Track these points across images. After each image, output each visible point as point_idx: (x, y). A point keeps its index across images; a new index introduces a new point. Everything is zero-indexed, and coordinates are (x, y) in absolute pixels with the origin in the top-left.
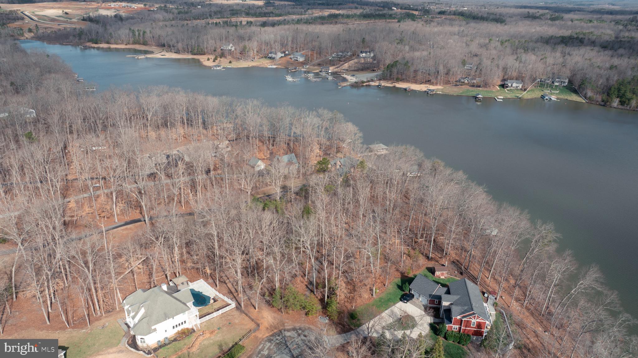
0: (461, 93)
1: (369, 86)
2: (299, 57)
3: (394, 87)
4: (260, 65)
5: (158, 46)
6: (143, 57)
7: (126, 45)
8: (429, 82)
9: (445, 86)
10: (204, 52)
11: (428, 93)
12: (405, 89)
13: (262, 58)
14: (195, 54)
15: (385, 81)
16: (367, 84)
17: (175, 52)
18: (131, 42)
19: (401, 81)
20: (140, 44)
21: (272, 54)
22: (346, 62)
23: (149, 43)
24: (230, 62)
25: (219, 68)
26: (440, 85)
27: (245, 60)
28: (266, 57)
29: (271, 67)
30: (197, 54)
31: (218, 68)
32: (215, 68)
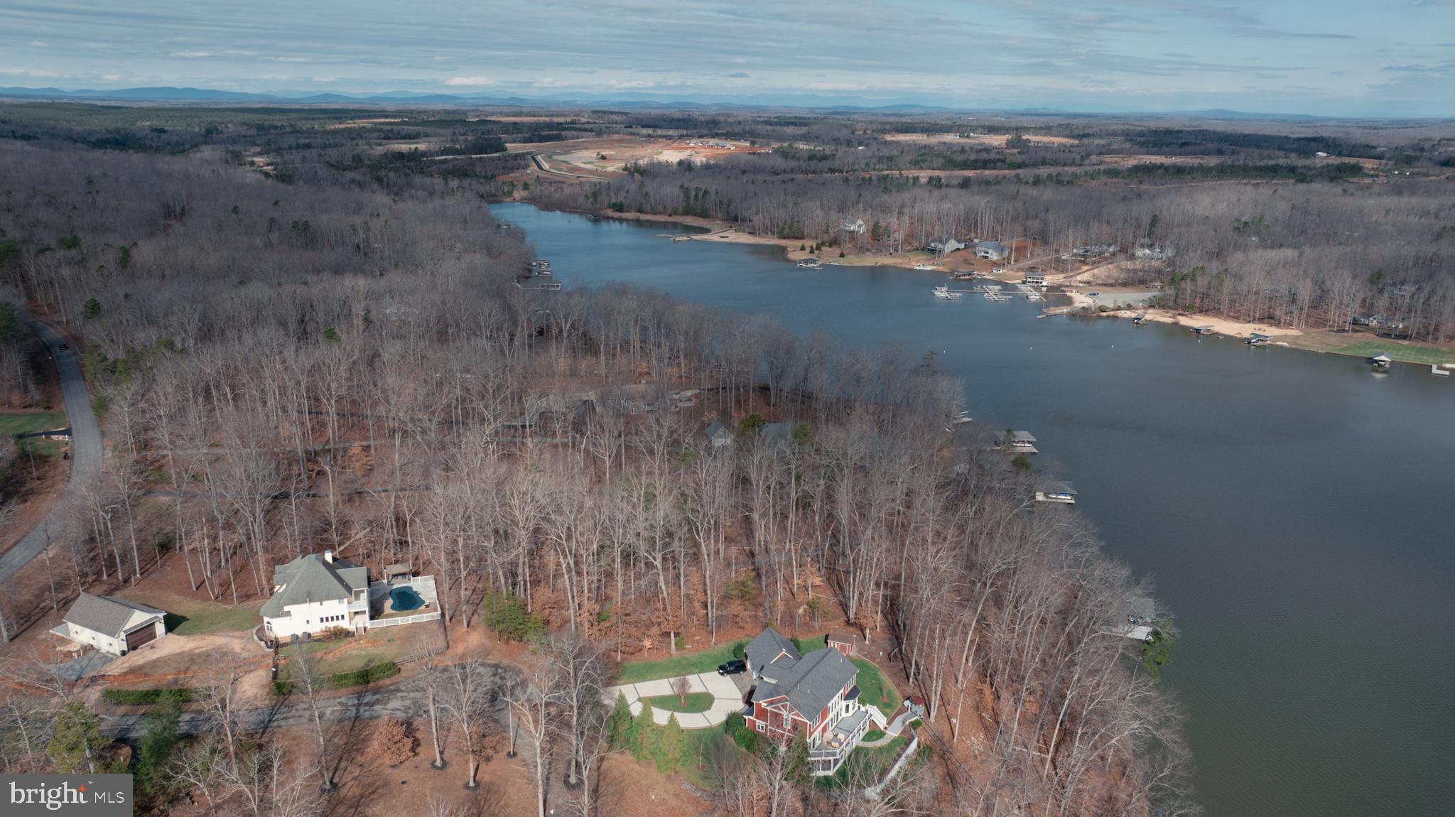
0: (1344, 349)
1: (1115, 317)
2: (990, 251)
3: (1176, 324)
4: (901, 264)
5: (727, 220)
6: (686, 238)
7: (670, 215)
8: (1269, 319)
9: (1309, 330)
10: (803, 234)
11: (1249, 343)
12: (1198, 331)
13: (917, 249)
14: (784, 238)
15: (1161, 311)
16: (1112, 313)
17: (750, 233)
18: (680, 210)
19: (1201, 312)
20: (695, 215)
21: (937, 244)
22: (1097, 267)
23: (711, 213)
24: (842, 255)
25: (813, 265)
26: (1298, 327)
27: (880, 251)
28: (923, 249)
29: (921, 268)
30: (789, 238)
31: (810, 265)
32: (803, 265)
